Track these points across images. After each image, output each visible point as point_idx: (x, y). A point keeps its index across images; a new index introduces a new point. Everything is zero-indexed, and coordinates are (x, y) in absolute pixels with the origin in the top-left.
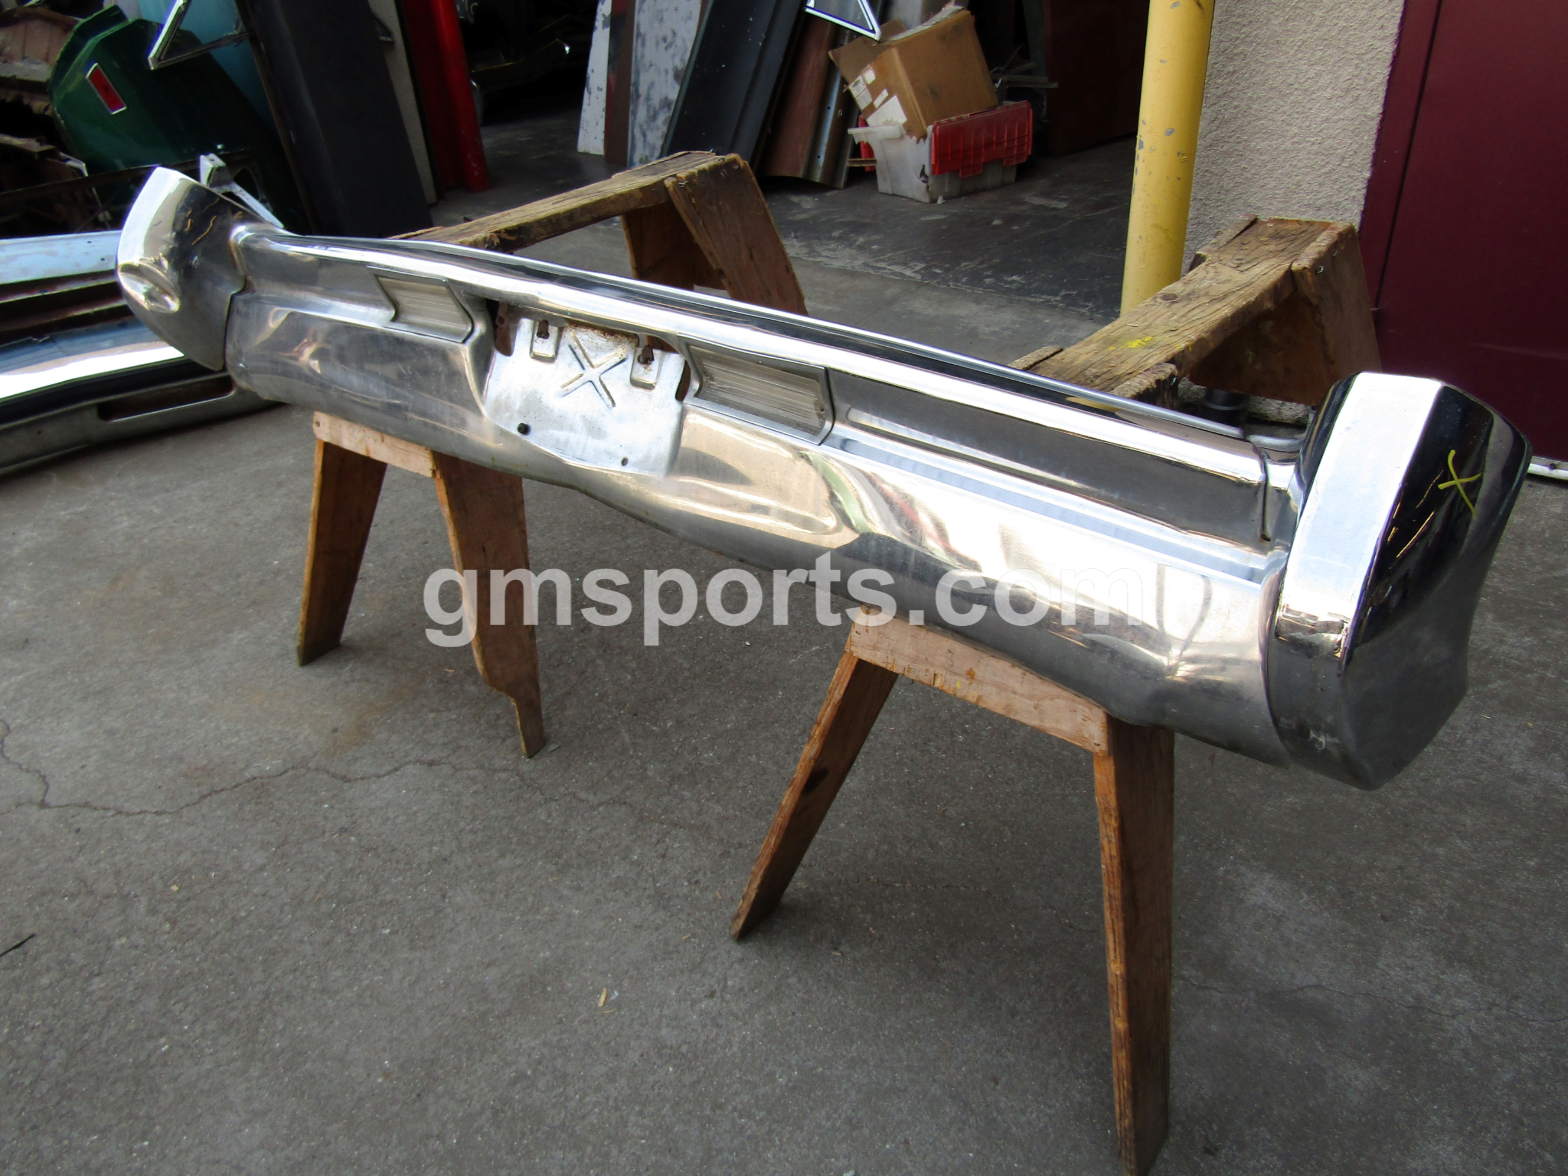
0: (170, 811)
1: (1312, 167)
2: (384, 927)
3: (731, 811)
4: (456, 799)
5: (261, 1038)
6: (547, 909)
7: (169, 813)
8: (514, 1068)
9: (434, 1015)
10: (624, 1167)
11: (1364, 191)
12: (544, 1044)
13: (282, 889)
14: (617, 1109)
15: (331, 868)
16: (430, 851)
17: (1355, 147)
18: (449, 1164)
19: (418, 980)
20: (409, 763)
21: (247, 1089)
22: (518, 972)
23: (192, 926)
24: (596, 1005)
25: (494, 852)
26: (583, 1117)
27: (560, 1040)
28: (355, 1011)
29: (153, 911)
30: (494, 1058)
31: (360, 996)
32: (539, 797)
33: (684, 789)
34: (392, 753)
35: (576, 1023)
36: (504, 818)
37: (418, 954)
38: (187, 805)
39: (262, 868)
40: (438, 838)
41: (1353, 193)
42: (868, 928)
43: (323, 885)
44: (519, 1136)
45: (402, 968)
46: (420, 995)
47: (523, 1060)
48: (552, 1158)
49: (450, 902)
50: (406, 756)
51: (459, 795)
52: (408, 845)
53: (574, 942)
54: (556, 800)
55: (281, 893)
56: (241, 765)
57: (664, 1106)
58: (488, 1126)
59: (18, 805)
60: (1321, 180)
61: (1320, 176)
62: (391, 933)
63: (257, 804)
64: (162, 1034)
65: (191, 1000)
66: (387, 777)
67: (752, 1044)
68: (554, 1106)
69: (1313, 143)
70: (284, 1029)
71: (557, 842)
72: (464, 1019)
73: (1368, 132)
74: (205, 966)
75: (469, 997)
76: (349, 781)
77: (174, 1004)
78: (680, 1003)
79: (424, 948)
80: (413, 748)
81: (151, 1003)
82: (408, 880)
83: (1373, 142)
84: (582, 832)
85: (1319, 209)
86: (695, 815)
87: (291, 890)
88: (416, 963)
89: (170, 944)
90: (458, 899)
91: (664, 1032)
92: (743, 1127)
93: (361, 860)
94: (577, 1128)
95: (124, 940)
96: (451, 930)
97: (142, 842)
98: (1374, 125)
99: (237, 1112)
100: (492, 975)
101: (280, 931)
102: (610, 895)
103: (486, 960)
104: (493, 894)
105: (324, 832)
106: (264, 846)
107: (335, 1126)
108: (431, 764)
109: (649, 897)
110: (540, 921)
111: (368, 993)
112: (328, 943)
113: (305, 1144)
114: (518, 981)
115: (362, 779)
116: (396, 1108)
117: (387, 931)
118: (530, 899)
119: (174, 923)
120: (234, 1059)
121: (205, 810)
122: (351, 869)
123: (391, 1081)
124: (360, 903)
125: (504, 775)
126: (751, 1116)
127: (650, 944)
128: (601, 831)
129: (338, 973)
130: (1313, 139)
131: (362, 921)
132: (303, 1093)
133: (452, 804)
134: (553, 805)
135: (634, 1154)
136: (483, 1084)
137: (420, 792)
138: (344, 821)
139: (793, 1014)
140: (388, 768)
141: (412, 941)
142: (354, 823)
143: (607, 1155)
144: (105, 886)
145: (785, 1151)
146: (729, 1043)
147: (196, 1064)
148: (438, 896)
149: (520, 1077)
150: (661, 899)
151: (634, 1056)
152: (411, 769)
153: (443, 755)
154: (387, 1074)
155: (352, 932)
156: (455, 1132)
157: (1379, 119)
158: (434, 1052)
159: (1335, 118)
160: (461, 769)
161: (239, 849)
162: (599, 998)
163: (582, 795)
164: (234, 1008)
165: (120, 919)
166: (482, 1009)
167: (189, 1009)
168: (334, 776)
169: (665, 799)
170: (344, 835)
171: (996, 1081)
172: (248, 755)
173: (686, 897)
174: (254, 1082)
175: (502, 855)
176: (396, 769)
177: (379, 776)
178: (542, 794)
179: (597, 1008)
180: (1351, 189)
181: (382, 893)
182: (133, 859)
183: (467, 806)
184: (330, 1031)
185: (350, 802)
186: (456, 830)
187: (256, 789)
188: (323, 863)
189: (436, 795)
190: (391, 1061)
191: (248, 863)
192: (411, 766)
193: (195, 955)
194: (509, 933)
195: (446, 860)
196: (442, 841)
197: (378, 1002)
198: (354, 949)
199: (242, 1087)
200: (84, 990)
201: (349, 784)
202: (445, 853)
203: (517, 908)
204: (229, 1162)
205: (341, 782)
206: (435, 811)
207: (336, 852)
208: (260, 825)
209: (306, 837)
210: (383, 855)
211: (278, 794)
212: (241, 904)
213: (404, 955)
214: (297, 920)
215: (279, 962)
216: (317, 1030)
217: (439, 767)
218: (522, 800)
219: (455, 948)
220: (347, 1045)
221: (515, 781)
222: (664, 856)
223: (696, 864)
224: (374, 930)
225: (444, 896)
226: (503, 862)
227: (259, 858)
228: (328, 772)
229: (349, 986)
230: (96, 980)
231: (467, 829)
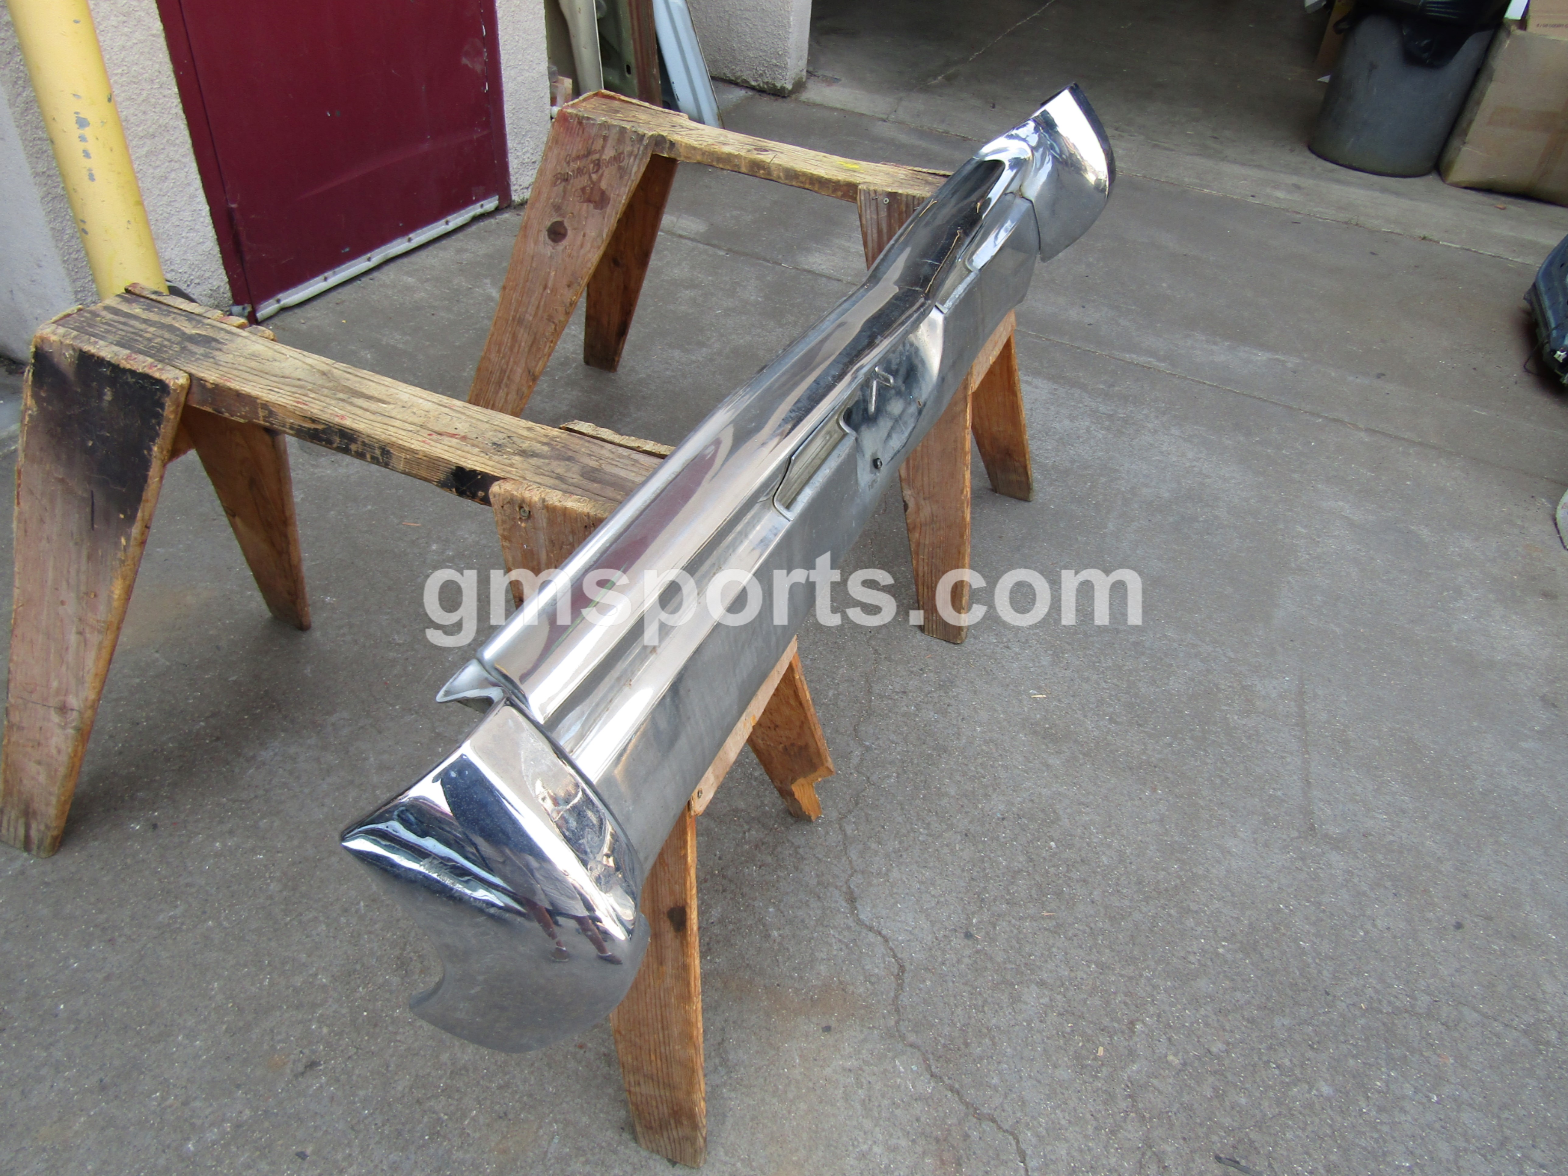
0: (1014, 1143)
1: (130, 99)
2: (1051, 848)
3: (843, 663)
4: (893, 855)
5: (1178, 881)
6: (984, 747)
7: (1018, 1143)
8: (1109, 726)
11: (181, 106)
12: (1085, 716)
13: (1054, 950)
14: (1104, 672)
15: (1013, 921)
16: (962, 850)
17: (157, 66)
20: (859, 919)
21: (1213, 867)
22: (1044, 747)
23: (1125, 1003)
24: (1046, 699)
25: (944, 802)
26: (1117, 686)
27: (1079, 710)
28: (1124, 832)
29: (1132, 1054)
30: (1109, 738)
31: (1113, 834)
32: (870, 791)
34: (847, 946)
35: (1063, 705)
36: (902, 809)
37: (1061, 813)
38: (1000, 1128)
39: (1042, 984)
40: (946, 850)
41: (174, 111)
43: (1033, 918)
45: (1077, 818)
46: (1091, 797)
47: (1101, 723)
49: (1007, 812)
50: (849, 928)
51: (887, 856)
52: (963, 870)
53: (1005, 723)
54: (868, 778)
55: (1059, 948)
56: (918, 1108)
60: (142, 108)
61: (139, 105)
62: (1053, 841)
63: (967, 1045)
64: (1217, 954)
65: (1182, 954)
66: (884, 932)
68: (1119, 700)
69: (122, 75)
70: (1163, 870)
71: (916, 761)
72: (1093, 764)
73: (160, 49)
74: (1152, 964)
76: (902, 968)
77: (1193, 964)
79: (1054, 812)
80: (834, 927)
81: (1203, 985)
82: (999, 853)
83: (168, 57)
84: (899, 749)
85: (153, 136)
86: (854, 683)
87: (1051, 942)
88: (1069, 810)
89: (1152, 1009)
90: (1002, 807)
91: (1044, 663)
93: (995, 900)
95: (1170, 1058)
96: (1032, 801)
97: (1066, 1140)
98: (161, 42)
100: (1054, 761)
101: (1092, 925)
102: (954, 715)
103: (1044, 768)
104: (986, 787)
105: (978, 952)
106: (1016, 999)
107: (1201, 802)
108: (852, 900)
109: (946, 692)
110: (997, 748)
111: (1108, 830)
112: (1084, 881)
113: (1219, 812)
114: (1050, 745)
115: (895, 956)
116: (1170, 775)
117: (1052, 844)
118: (980, 761)
119: (1132, 1023)
120: (1201, 889)
121: (997, 1100)
122: (1008, 904)
123: (1156, 786)
124: (1037, 878)
125: (849, 829)
128: (893, 737)
129: (1104, 859)
130: (120, 71)
131: (1054, 866)
133: (901, 856)
134: (874, 778)
137: (895, 890)
138: (957, 941)
140: (871, 937)
141: (1053, 822)
142: (955, 930)
144: (1133, 1133)
147: (1221, 912)
148: (1005, 822)
150: (945, 686)
152: (865, 915)
153: (837, 892)
154: (1154, 790)
155: (1065, 869)
157: (163, 35)
158: (1124, 771)
159: (129, 44)
160: (852, 868)
161: (1029, 1023)
162: (1040, 698)
163: (855, 761)
164: (1170, 915)
165: (1155, 1081)
166: (1081, 757)
167: (1190, 949)
168: (900, 987)
169: (842, 705)
170: (973, 931)
172: (898, 1112)
174: (1206, 865)
175: (946, 794)
176: (871, 929)
177: (886, 940)
178: (864, 790)
179: (1048, 697)
180: (171, 108)
181: (1020, 865)
182: (1090, 1130)
183: (900, 843)
184: (1148, 839)
185: (931, 949)
186: (930, 839)
187: (948, 1061)
188: (1012, 931)
189: (895, 874)
190: (1144, 792)
191: (1041, 1001)
192: (862, 917)
193: (1149, 979)
194: (1015, 763)
195: (966, 835)
196: (947, 845)
197: (1110, 820)
198: (1079, 859)
199: (1214, 871)
200: (1227, 1052)
201: (907, 965)
202: (959, 838)
203: (992, 767)
204: (1257, 849)
205: (906, 975)
206: (914, 867)
207: (995, 928)
208: (994, 1021)
209: (989, 965)
210: (982, 885)
211: (946, 1030)
212: (1085, 976)
213: (1065, 822)
214: (1076, 918)
215: (1118, 907)
216: (1152, 848)
217: (856, 889)
218: (877, 803)
219: (1044, 791)
220: (1150, 823)
221: (854, 817)
222: (905, 692)
223: (905, 673)
224: (1056, 854)
225: (1003, 819)
226: (952, 791)
227: (1032, 997)
228: (896, 997)
229: (1109, 846)
230: (1214, 1050)
231: (926, 832)
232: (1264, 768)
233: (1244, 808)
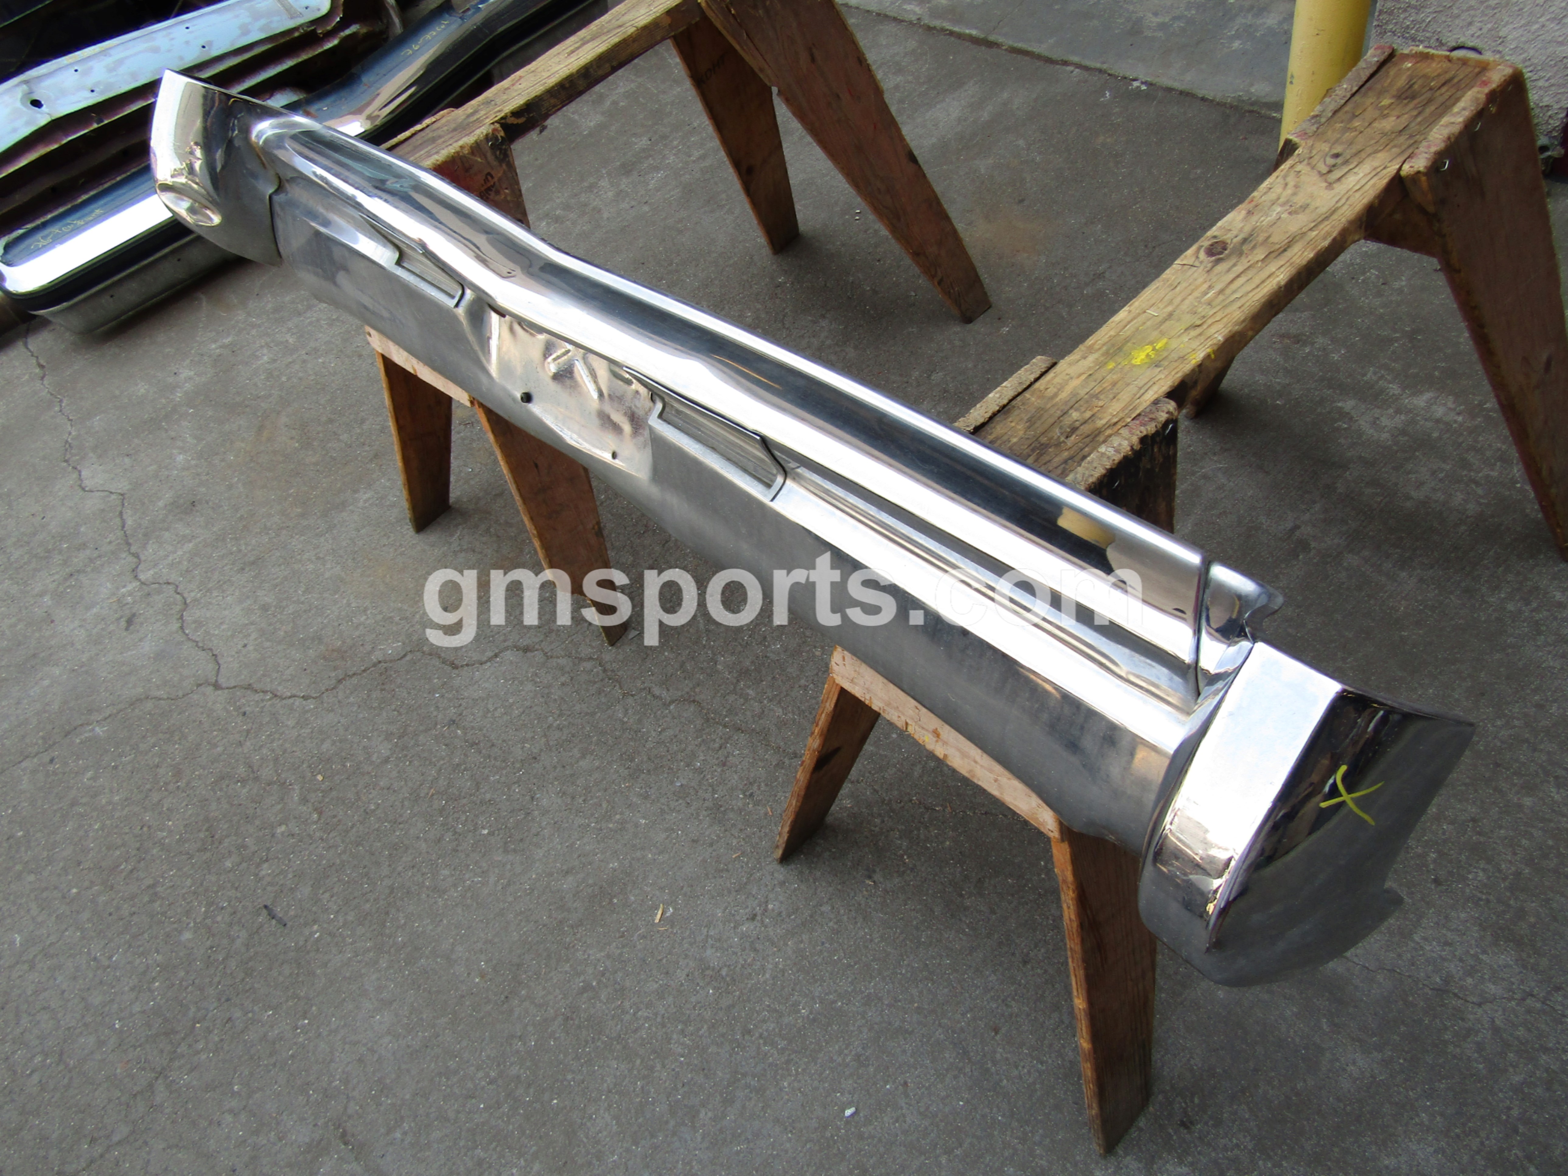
0: (314, 695)
2: (483, 828)
3: (790, 715)
4: (546, 691)
5: (387, 931)
6: (618, 817)
7: (314, 698)
8: (582, 978)
9: (521, 920)
10: (665, 1082)
12: (608, 956)
13: (403, 783)
14: (663, 1025)
15: (442, 762)
16: (522, 748)
18: (528, 1064)
19: (509, 884)
20: (507, 649)
21: (378, 979)
22: (590, 881)
23: (335, 816)
24: (654, 920)
25: (576, 752)
26: (636, 1031)
27: (621, 954)
28: (459, 911)
29: (304, 800)
30: (567, 967)
31: (463, 896)
32: (618, 692)
33: (749, 687)
34: (493, 636)
35: (635, 938)
36: (587, 714)
37: (510, 857)
38: (327, 690)
39: (387, 760)
40: (529, 735)
42: (902, 856)
43: (435, 780)
44: (583, 1043)
45: (497, 871)
46: (511, 899)
47: (590, 970)
48: (608, 1066)
49: (537, 805)
50: (505, 641)
51: (549, 686)
52: (504, 741)
53: (639, 854)
54: (632, 695)
55: (402, 787)
56: (368, 647)
57: (703, 1027)
58: (559, 1031)
59: (199, 685)
62: (488, 833)
63: (382, 690)
64: (315, 921)
65: (335, 890)
66: (489, 664)
67: (783, 971)
68: (613, 1017)
70: (405, 924)
71: (632, 743)
72: (544, 926)
74: (345, 857)
75: (549, 905)
76: (456, 667)
77: (323, 894)
78: (724, 924)
79: (515, 851)
80: (511, 631)
81: (306, 891)
82: (503, 779)
84: (653, 734)
86: (756, 719)
87: (410, 784)
88: (509, 866)
89: (318, 834)
90: (545, 802)
91: (709, 952)
92: (766, 1054)
93: (465, 755)
94: (630, 1041)
95: (283, 828)
96: (537, 835)
97: (293, 727)
99: (370, 999)
100: (568, 883)
101: (401, 826)
102: (673, 804)
103: (565, 867)
104: (573, 798)
105: (436, 724)
106: (389, 736)
107: (444, 1020)
108: (526, 650)
109: (707, 809)
110: (611, 830)
111: (469, 895)
112: (439, 841)
113: (420, 1034)
114: (590, 890)
115: (467, 665)
116: (489, 1008)
117: (485, 832)
118: (604, 805)
119: (320, 813)
120: (368, 950)
121: (341, 695)
122: (458, 765)
123: (486, 982)
124: (465, 801)
125: (588, 665)
126: (773, 1044)
127: (704, 861)
128: (669, 733)
129: (446, 872)
131: (466, 820)
132: (419, 987)
133: (543, 697)
134: (630, 700)
135: (673, 1070)
136: (557, 991)
137: (516, 682)
138: (452, 712)
139: (823, 943)
140: (489, 654)
141: (506, 843)
142: (460, 714)
143: (652, 1069)
144: (267, 772)
145: (799, 1081)
146: (763, 968)
147: (340, 952)
148: (528, 798)
149: (587, 988)
150: (718, 812)
151: (681, 975)
152: (509, 655)
153: (537, 640)
154: (483, 975)
155: (458, 830)
156: (534, 1034)
158: (519, 956)
160: (551, 657)
161: (369, 738)
162: (657, 914)
163: (657, 690)
164: (367, 901)
165: (279, 806)
166: (560, 917)
167: (333, 899)
168: (444, 662)
169: (731, 698)
170: (453, 728)
171: (996, 1031)
172: (374, 636)
173: (740, 810)
174: (383, 973)
175: (583, 756)
176: (496, 656)
177: (482, 663)
178: (621, 688)
179: (653, 924)
181: (483, 791)
182: (287, 745)
183: (555, 700)
184: (440, 929)
185: (457, 692)
186: (545, 726)
187: (381, 674)
188: (435, 757)
189: (529, 687)
190: (486, 962)
191: (376, 754)
192: (509, 652)
193: (337, 847)
194: (585, 840)
195: (535, 758)
196: (533, 737)
197: (477, 904)
198: (460, 848)
199: (374, 977)
200: (256, 875)
201: (456, 671)
202: (535, 751)
203: (592, 815)
204: (365, 1045)
205: (450, 668)
206: (528, 704)
207: (446, 745)
208: (384, 714)
209: (421, 728)
210: (484, 751)
211: (399, 681)
212: (371, 796)
213: (498, 857)
214: (415, 815)
215: (401, 857)
216: (430, 927)
217: (533, 654)
218: (603, 694)
219: (540, 853)
220: (453, 944)
221: (598, 672)
222: (724, 764)
223: (752, 775)
224: (475, 830)
225: (532, 798)
226: (583, 763)
227: (384, 749)
228: (439, 657)
229: (455, 886)
230: (265, 865)
231: (555, 725)
232: (436, 1146)
233: (408, 1071)
